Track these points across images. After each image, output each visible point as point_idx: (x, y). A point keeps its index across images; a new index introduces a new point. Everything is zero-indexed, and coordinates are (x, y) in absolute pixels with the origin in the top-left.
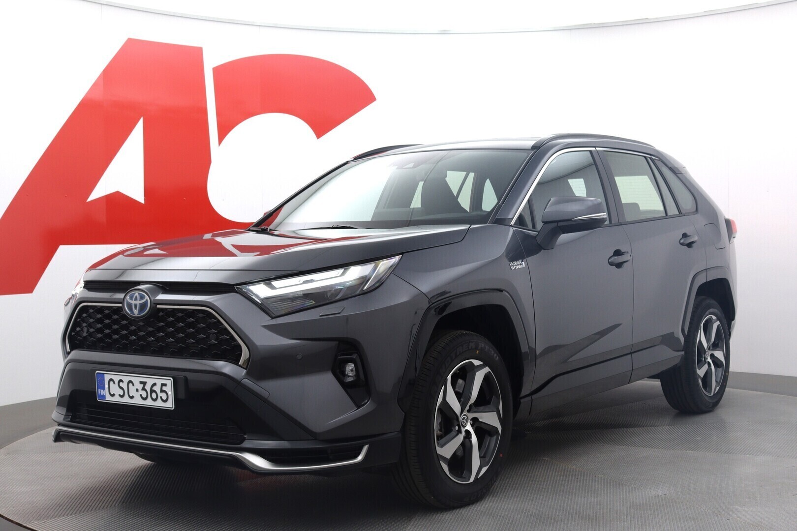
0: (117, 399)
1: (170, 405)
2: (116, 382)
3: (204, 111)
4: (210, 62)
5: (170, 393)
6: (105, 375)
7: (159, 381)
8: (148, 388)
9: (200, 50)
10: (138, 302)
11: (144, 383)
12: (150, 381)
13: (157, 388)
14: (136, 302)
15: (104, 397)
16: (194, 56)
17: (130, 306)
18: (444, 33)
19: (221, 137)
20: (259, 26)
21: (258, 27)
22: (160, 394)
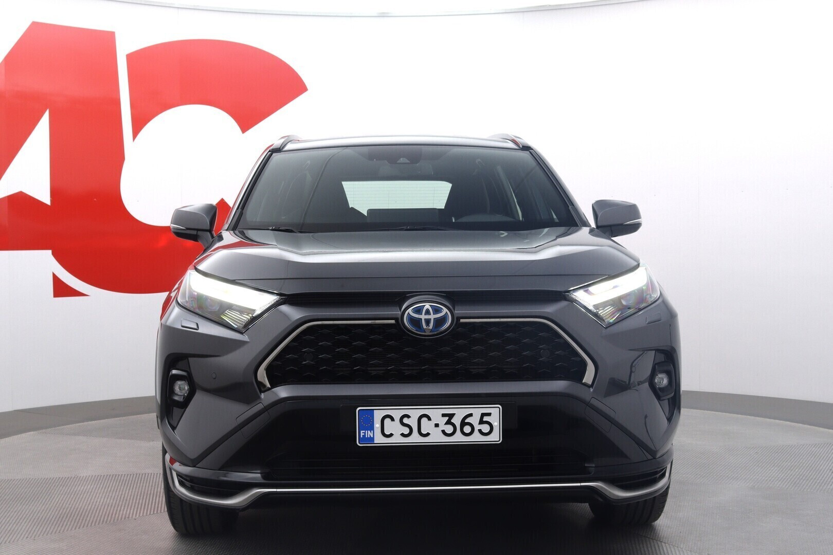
0: (397, 440)
1: (496, 437)
2: (397, 419)
3: (117, 103)
4: (124, 49)
5: (496, 424)
6: (375, 411)
7: (477, 412)
8: (457, 421)
9: (112, 35)
10: (432, 317)
11: (451, 416)
12: (459, 413)
13: (474, 420)
14: (427, 317)
15: (372, 439)
16: (106, 41)
17: (416, 322)
18: (383, 15)
19: (136, 131)
20: (178, 8)
21: (176, 10)
22: (477, 427)
